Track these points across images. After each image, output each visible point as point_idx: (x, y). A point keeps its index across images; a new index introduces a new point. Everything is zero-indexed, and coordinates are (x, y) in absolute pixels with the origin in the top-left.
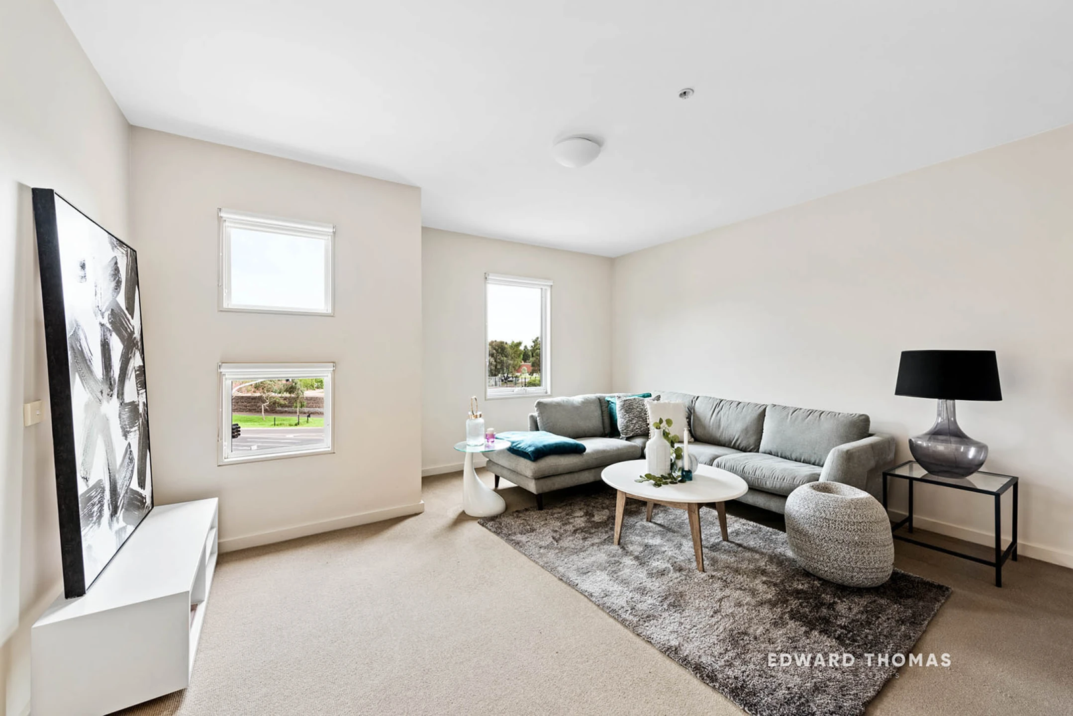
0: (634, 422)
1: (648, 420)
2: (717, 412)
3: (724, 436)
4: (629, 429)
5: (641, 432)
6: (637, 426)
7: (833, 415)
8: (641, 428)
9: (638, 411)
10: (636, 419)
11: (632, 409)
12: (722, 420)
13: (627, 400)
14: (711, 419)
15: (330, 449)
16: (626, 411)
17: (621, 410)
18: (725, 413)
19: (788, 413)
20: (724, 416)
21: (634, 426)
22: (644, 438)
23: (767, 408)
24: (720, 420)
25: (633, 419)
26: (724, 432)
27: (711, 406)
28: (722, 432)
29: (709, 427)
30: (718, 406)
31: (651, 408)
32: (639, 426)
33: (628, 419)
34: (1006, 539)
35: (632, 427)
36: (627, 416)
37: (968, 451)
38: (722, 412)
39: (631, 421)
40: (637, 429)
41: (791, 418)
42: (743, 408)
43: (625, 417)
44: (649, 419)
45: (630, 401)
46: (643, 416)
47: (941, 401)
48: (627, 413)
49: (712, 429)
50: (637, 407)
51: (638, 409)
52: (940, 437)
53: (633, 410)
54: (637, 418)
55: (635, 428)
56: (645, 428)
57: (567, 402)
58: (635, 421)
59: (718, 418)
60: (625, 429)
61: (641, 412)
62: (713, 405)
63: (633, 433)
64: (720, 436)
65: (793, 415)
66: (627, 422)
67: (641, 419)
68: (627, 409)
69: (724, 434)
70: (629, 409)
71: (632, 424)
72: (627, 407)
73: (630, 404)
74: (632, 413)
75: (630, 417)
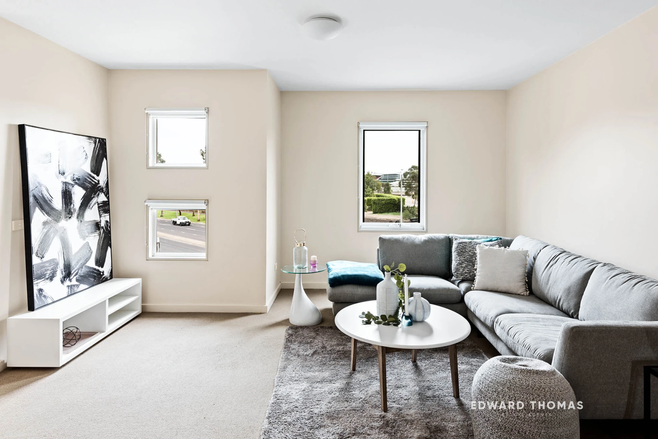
0: (464, 265)
1: (476, 265)
2: (551, 265)
3: (550, 294)
4: (459, 272)
5: (471, 277)
6: (466, 270)
9: (470, 255)
10: (466, 263)
11: (464, 252)
13: (462, 242)
14: (543, 273)
15: (205, 258)
16: (458, 254)
20: (555, 271)
21: (463, 270)
23: (596, 268)
24: (551, 275)
25: (463, 262)
26: (550, 289)
29: (540, 281)
30: (555, 258)
31: (480, 253)
32: (468, 270)
33: (458, 262)
35: (461, 270)
36: (458, 258)
38: (554, 267)
39: (461, 264)
40: (466, 273)
42: (575, 264)
43: (456, 260)
45: (464, 244)
46: (473, 261)
48: (459, 256)
49: (542, 284)
50: (470, 251)
51: (470, 253)
54: (467, 262)
55: (464, 272)
56: (472, 273)
57: (407, 239)
58: (465, 265)
59: (549, 272)
60: (456, 273)
61: (472, 256)
63: (462, 277)
64: (547, 294)
65: (612, 279)
66: (457, 265)
67: (471, 264)
68: (460, 252)
69: (550, 292)
70: (462, 252)
71: (462, 267)
72: (459, 249)
73: (463, 247)
74: (464, 255)
75: (461, 260)
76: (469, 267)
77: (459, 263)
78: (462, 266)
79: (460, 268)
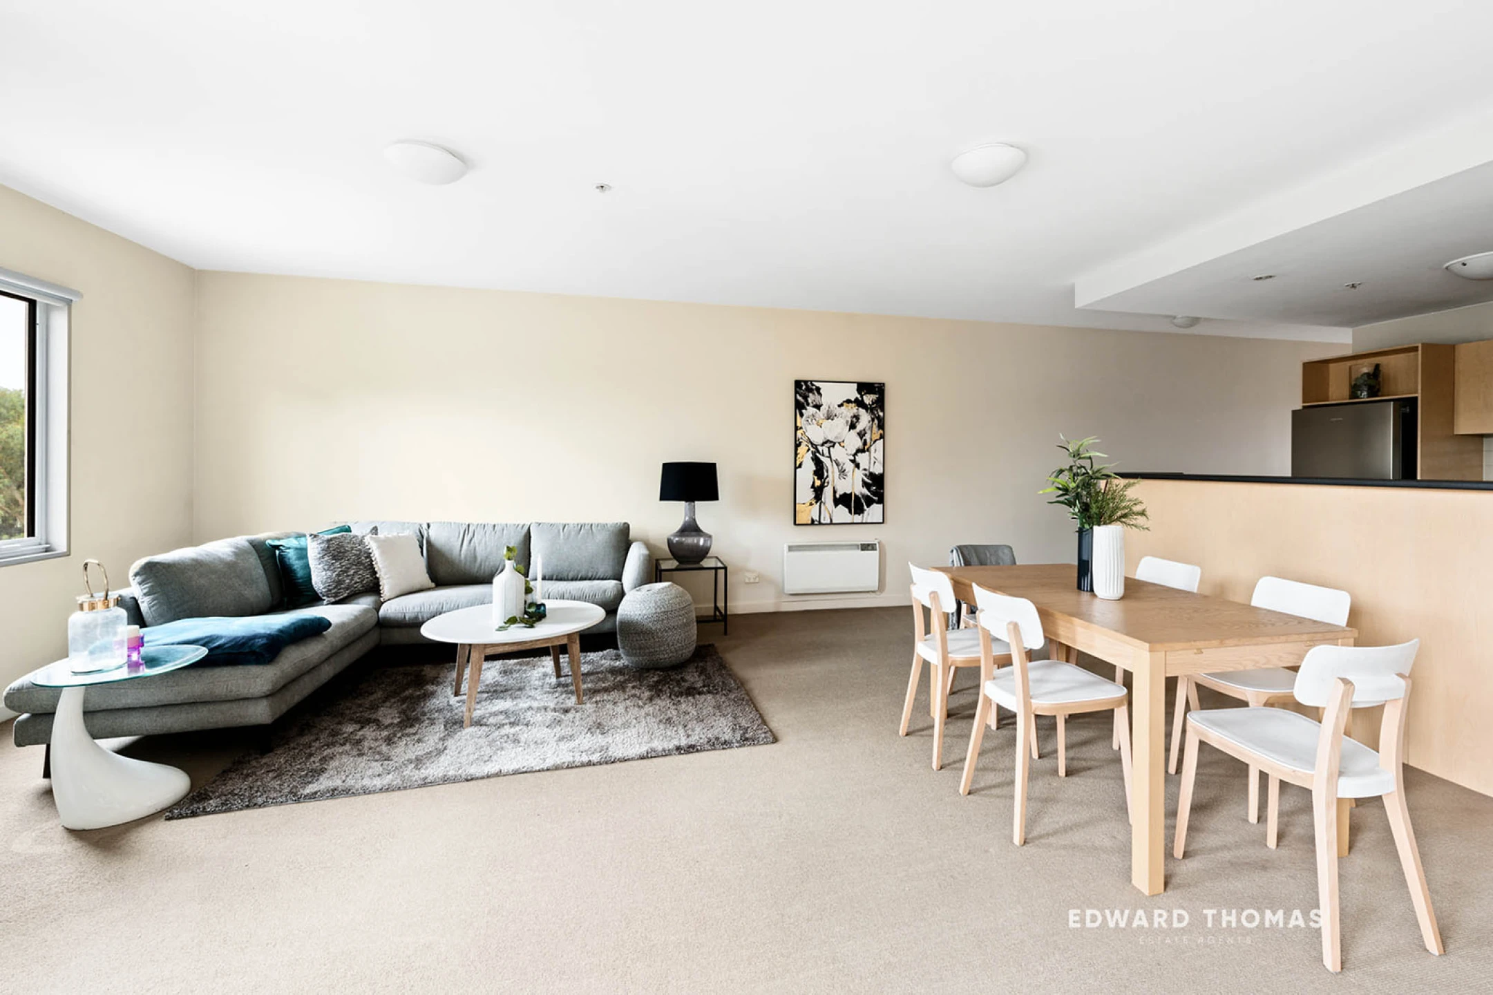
0: (351, 572)
1: (375, 566)
2: (468, 542)
4: (343, 586)
5: (364, 587)
6: (356, 579)
7: (604, 526)
8: (363, 580)
9: (355, 555)
10: (354, 567)
11: (343, 554)
12: (477, 549)
13: (331, 539)
14: (461, 550)
16: (334, 557)
17: (323, 557)
18: (481, 540)
19: (559, 531)
20: (479, 544)
21: (352, 580)
22: (370, 595)
23: (531, 529)
24: (475, 549)
25: (349, 568)
27: (457, 534)
28: (481, 565)
29: (460, 561)
30: (466, 532)
31: (379, 547)
32: (359, 578)
33: (340, 569)
34: (721, 604)
35: (348, 581)
36: (337, 564)
37: (698, 541)
38: (475, 539)
39: (346, 572)
40: (356, 583)
41: (564, 535)
42: (502, 530)
43: (332, 568)
44: (376, 563)
45: (338, 540)
46: (364, 562)
47: (687, 503)
48: (337, 560)
49: (465, 564)
50: (352, 549)
51: (353, 551)
52: (686, 533)
53: (346, 555)
54: (356, 565)
55: (353, 582)
56: (368, 580)
58: (353, 571)
59: (471, 547)
60: (335, 588)
61: (359, 554)
62: (459, 533)
63: (348, 592)
64: (477, 572)
65: (565, 530)
66: (338, 575)
67: (362, 567)
69: (483, 567)
70: (340, 552)
71: (348, 576)
72: (334, 550)
73: (338, 545)
74: (347, 557)
75: (343, 566)
76: (361, 572)
77: (341, 571)
78: (349, 574)
79: (345, 579)
